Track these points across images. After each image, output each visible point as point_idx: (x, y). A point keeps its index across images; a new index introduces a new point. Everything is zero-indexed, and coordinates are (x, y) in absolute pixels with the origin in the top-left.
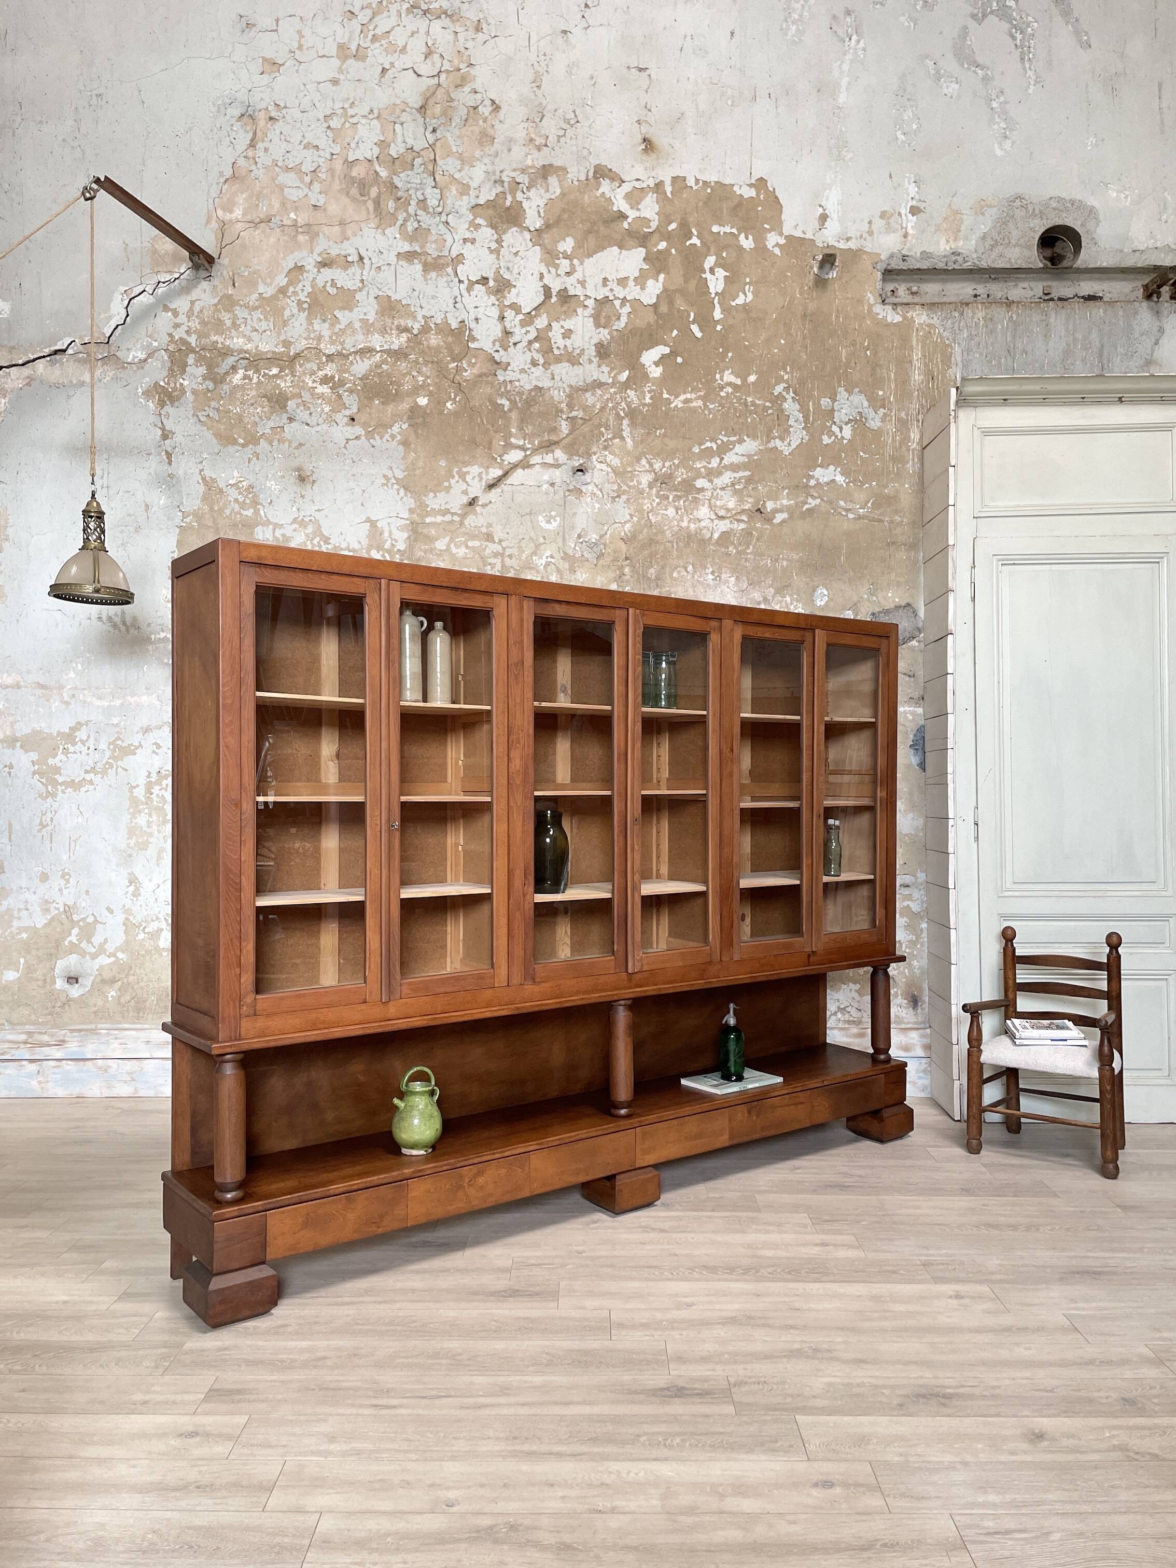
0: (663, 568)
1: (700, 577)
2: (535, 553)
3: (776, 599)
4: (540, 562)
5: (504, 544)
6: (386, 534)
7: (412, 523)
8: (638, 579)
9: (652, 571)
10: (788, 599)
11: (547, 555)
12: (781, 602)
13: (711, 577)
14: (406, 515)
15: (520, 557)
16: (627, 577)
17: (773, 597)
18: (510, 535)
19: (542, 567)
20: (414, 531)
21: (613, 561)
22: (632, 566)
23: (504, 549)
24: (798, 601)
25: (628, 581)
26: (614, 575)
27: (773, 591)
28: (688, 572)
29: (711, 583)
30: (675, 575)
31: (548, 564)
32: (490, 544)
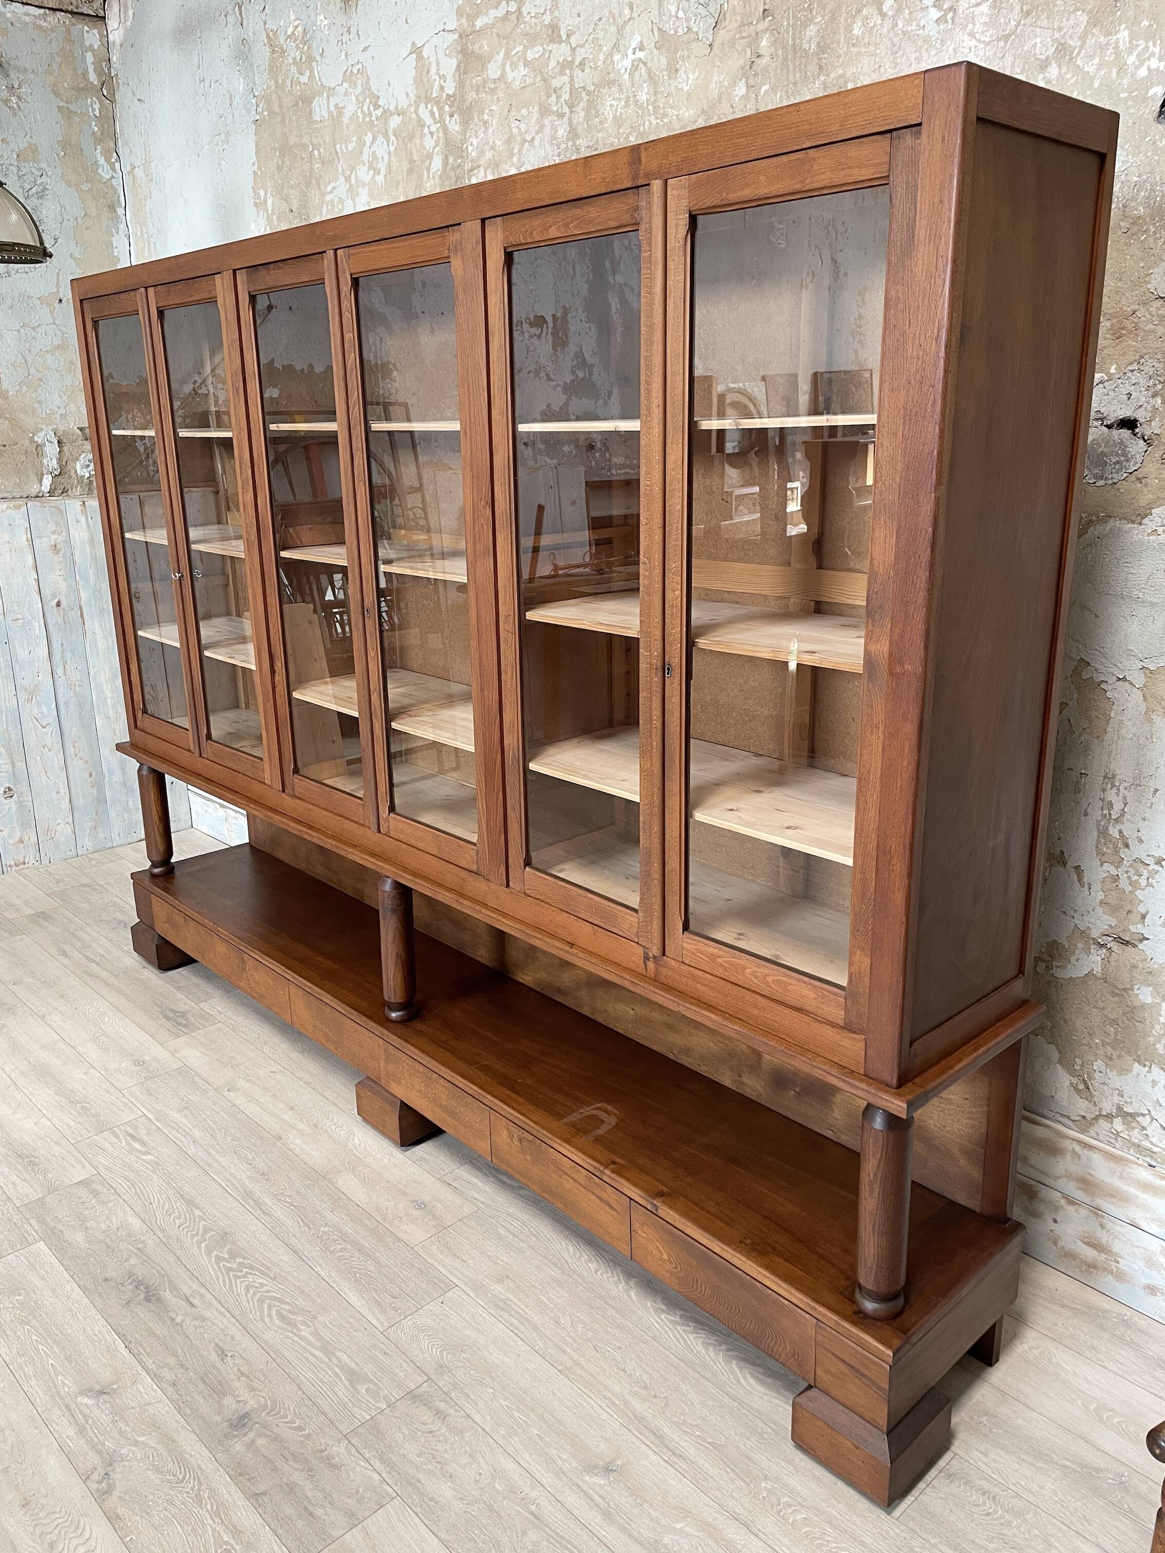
0: (833, 19)
1: (908, 22)
2: (616, 47)
3: (1091, 41)
4: (623, 63)
5: (573, 41)
6: (433, 70)
7: (461, 36)
8: (785, 59)
9: (811, 31)
10: (1124, 35)
11: (634, 44)
12: (1102, 48)
13: (934, 14)
14: (452, 25)
15: (595, 60)
16: (763, 62)
17: (1083, 38)
18: (582, 19)
19: (626, 76)
20: (464, 52)
21: (742, 25)
22: (775, 30)
23: (573, 50)
24: (1150, 36)
25: (765, 70)
26: (742, 61)
27: (1083, 18)
28: (883, 15)
29: (933, 30)
30: (857, 30)
31: (635, 67)
32: (553, 47)
